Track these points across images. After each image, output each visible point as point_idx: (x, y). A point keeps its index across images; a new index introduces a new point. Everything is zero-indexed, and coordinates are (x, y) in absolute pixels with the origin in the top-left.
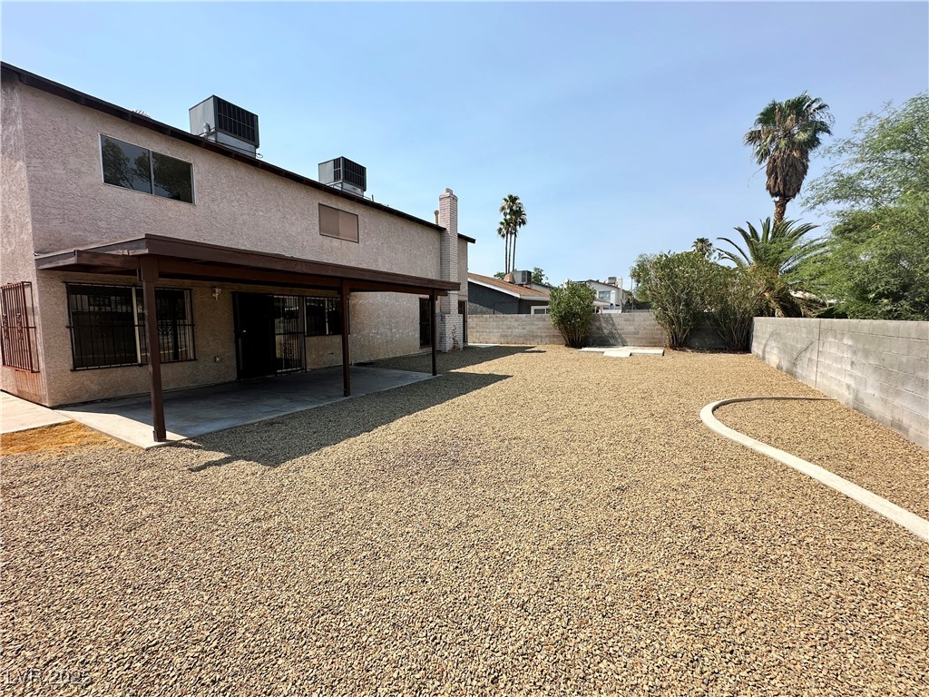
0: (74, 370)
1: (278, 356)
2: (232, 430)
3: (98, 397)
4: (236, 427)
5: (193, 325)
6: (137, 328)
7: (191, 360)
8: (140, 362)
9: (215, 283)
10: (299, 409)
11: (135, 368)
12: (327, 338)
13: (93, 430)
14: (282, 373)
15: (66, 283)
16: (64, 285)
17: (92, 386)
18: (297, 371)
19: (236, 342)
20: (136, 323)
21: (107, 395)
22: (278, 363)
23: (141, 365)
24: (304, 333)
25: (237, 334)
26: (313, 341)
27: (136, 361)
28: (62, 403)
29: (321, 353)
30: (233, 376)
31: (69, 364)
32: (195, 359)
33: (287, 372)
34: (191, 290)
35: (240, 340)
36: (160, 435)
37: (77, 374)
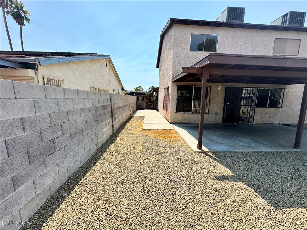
0: (176, 113)
1: (241, 115)
2: (229, 153)
3: (181, 122)
4: (231, 152)
5: (210, 100)
6: (193, 100)
7: (207, 113)
8: (192, 112)
9: (220, 83)
10: (264, 150)
11: (191, 114)
12: (267, 109)
13: (179, 134)
14: (241, 123)
15: (177, 85)
16: (177, 86)
17: (179, 118)
18: (248, 123)
19: (224, 108)
20: (193, 99)
21: (182, 122)
22: (240, 119)
23: (192, 113)
24: (255, 106)
25: (225, 104)
26: (259, 110)
27: (191, 112)
28: (173, 122)
29: (262, 116)
30: (221, 121)
31: (175, 111)
32: (209, 113)
33: (243, 123)
34: (211, 86)
35: (226, 107)
36: (200, 147)
37: (176, 114)
